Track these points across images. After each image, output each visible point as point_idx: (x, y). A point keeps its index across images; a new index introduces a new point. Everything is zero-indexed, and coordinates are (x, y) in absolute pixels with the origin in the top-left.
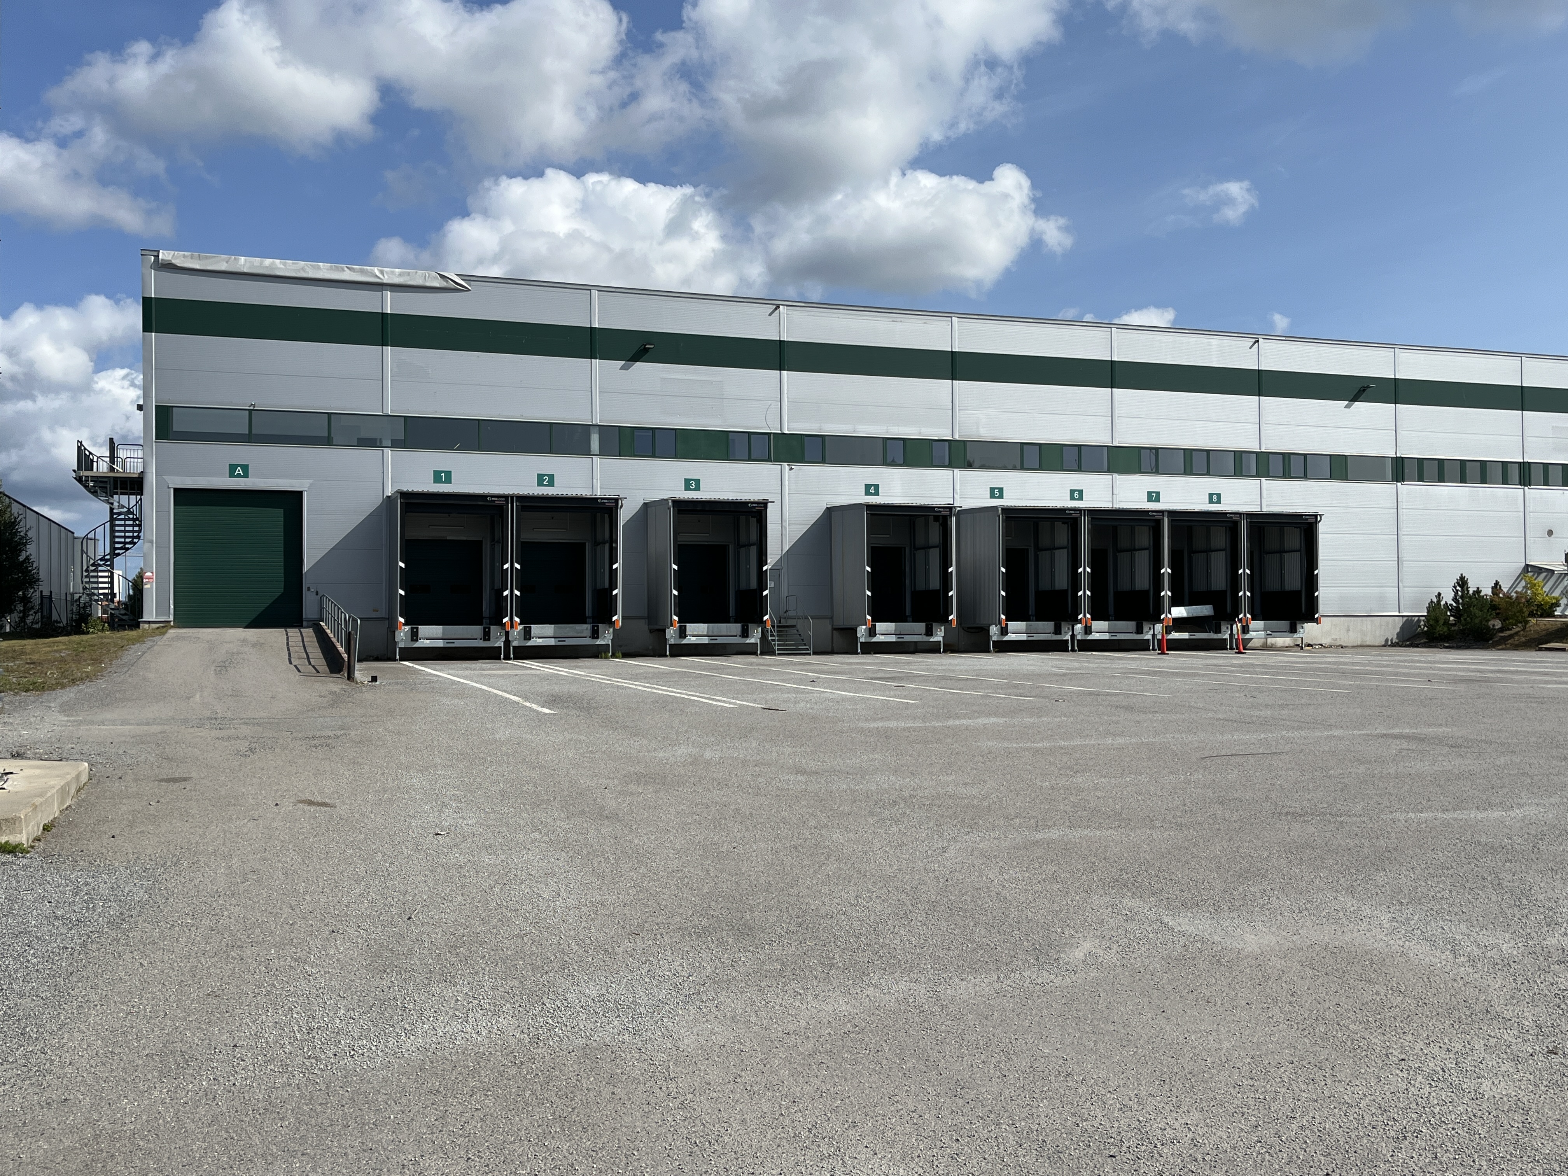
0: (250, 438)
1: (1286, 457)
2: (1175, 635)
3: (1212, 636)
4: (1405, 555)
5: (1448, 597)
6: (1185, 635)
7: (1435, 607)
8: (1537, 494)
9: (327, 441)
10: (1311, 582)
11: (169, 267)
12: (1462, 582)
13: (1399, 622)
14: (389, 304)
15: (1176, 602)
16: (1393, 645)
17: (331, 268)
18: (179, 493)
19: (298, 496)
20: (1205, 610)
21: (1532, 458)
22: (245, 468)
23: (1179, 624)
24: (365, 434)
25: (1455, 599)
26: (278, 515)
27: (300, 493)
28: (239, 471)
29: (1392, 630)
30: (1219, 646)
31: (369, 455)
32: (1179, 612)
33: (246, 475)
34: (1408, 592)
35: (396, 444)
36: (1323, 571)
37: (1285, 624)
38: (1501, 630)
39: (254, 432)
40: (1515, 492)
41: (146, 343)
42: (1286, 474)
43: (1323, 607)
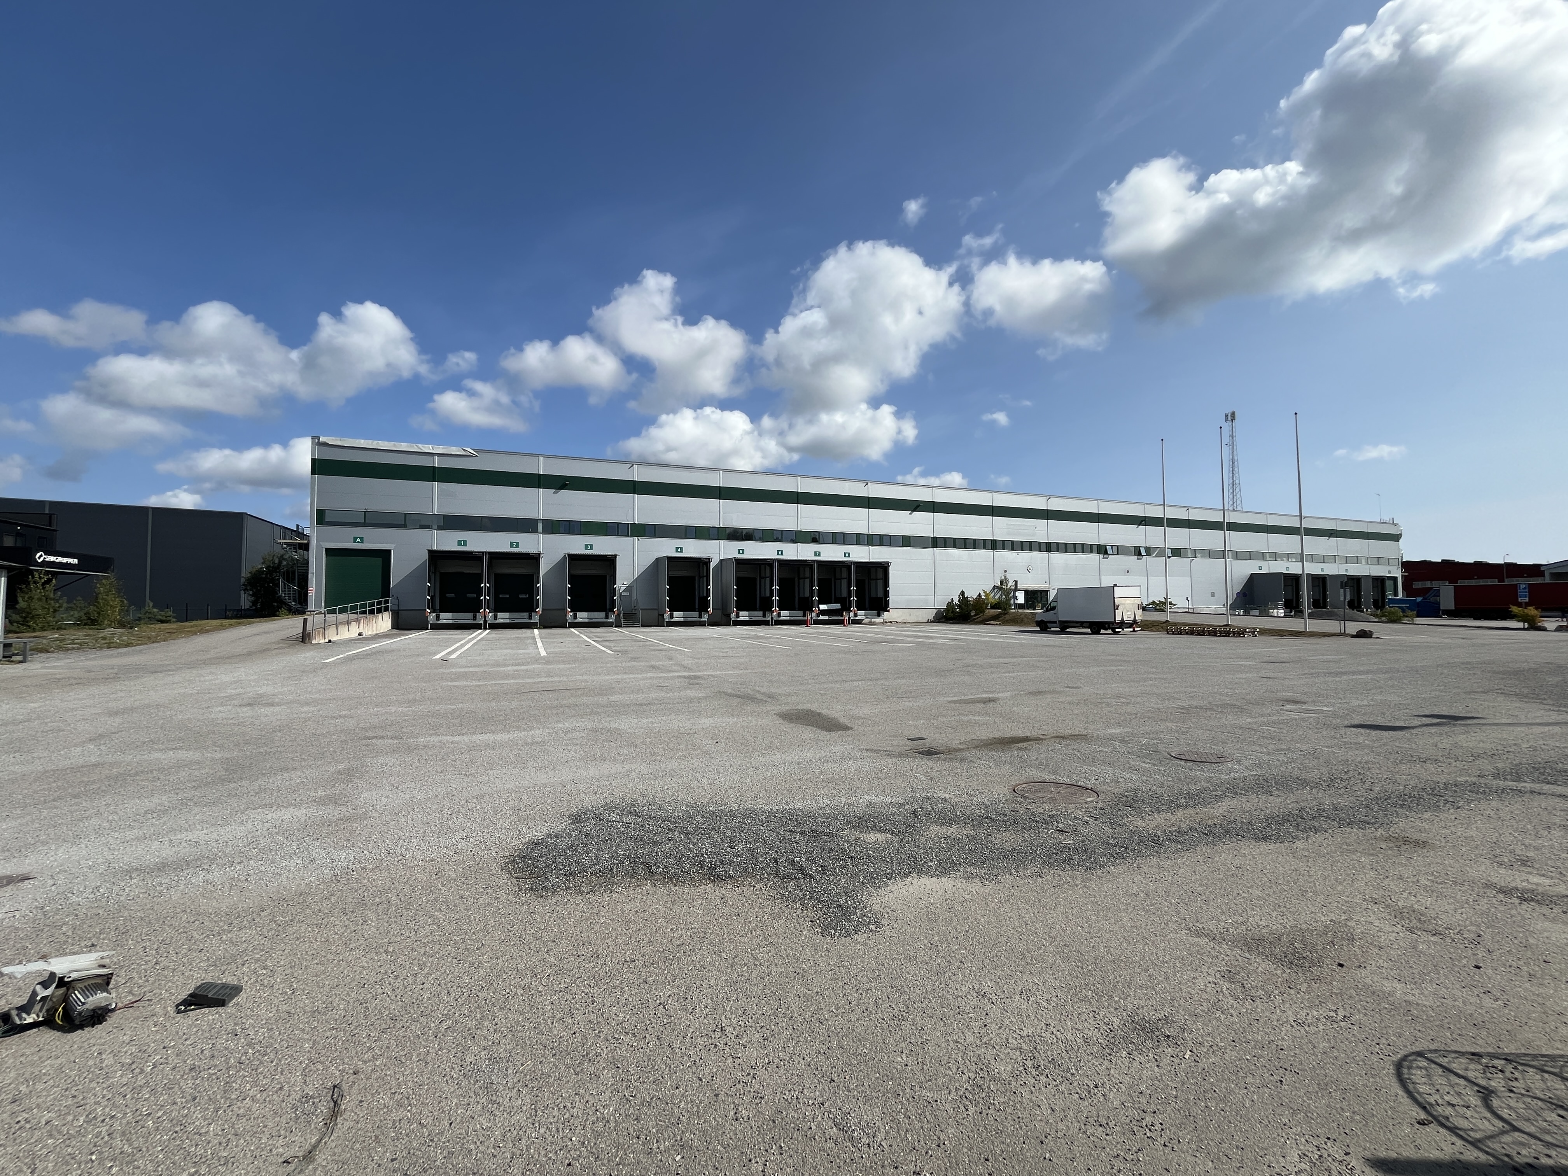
0: (365, 525)
1: (881, 537)
2: (821, 618)
3: (840, 618)
4: (938, 581)
5: (956, 601)
6: (827, 618)
7: (950, 604)
8: (1000, 554)
9: (404, 526)
10: (886, 593)
11: (325, 444)
12: (963, 593)
13: (935, 611)
14: (437, 463)
15: (821, 602)
16: (931, 622)
17: (408, 446)
18: (328, 550)
19: (388, 552)
20: (837, 606)
21: (997, 537)
22: (362, 539)
23: (823, 612)
24: (423, 523)
25: (959, 601)
26: (379, 561)
27: (390, 551)
28: (358, 540)
29: (931, 615)
30: (841, 622)
31: (425, 532)
32: (823, 607)
33: (362, 542)
34: (938, 598)
35: (439, 528)
36: (891, 588)
37: (875, 612)
38: (975, 615)
39: (367, 522)
40: (989, 553)
41: (313, 480)
42: (881, 544)
43: (891, 605)
